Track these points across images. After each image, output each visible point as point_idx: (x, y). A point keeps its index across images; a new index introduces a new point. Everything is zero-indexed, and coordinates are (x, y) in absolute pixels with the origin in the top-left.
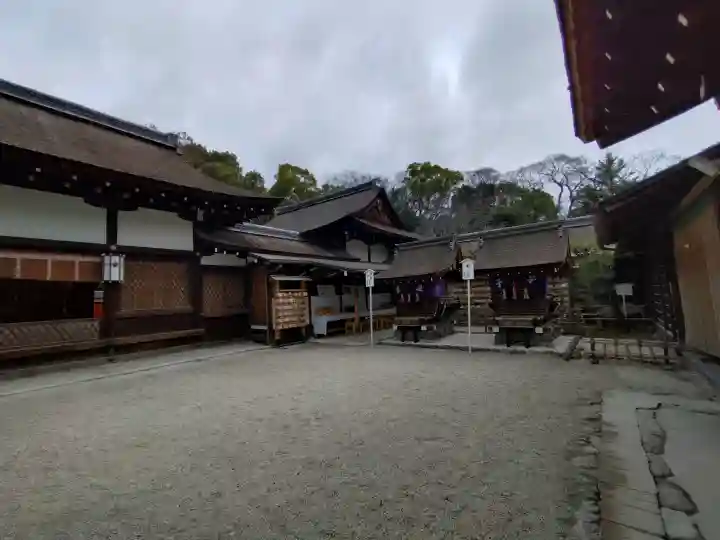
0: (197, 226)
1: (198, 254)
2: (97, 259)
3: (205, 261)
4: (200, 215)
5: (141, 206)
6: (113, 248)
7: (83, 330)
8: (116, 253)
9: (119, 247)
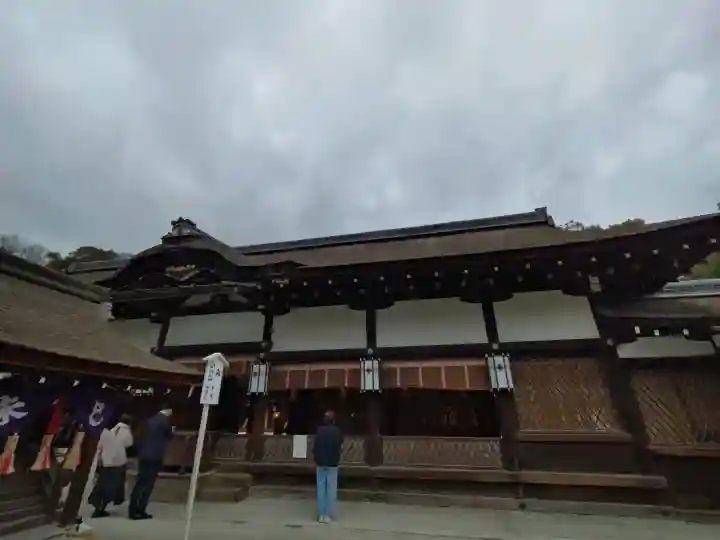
0: (595, 302)
1: (610, 342)
2: (482, 363)
3: (625, 351)
4: (595, 284)
5: (516, 291)
6: (495, 346)
7: (482, 454)
8: (498, 353)
9: (501, 345)
